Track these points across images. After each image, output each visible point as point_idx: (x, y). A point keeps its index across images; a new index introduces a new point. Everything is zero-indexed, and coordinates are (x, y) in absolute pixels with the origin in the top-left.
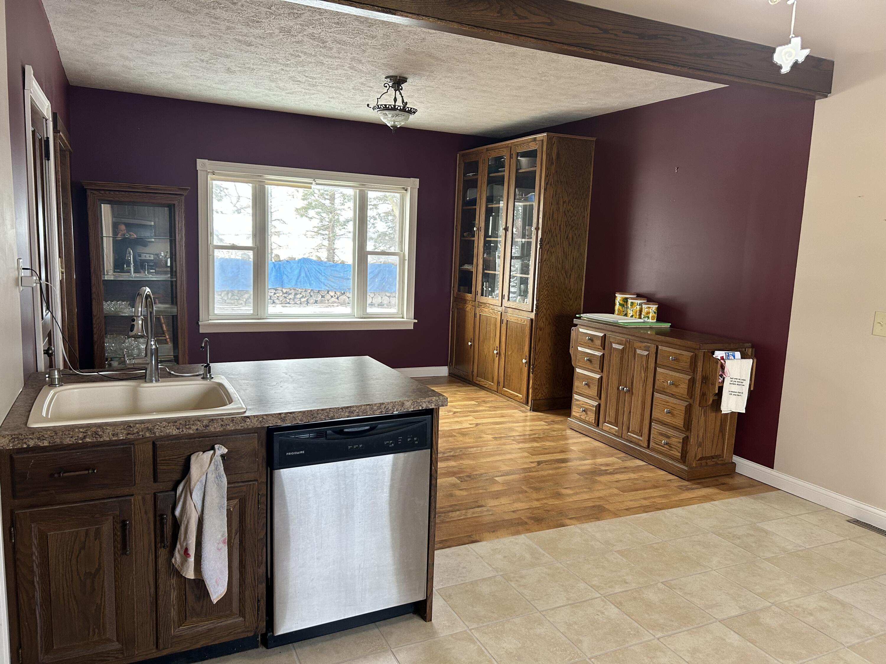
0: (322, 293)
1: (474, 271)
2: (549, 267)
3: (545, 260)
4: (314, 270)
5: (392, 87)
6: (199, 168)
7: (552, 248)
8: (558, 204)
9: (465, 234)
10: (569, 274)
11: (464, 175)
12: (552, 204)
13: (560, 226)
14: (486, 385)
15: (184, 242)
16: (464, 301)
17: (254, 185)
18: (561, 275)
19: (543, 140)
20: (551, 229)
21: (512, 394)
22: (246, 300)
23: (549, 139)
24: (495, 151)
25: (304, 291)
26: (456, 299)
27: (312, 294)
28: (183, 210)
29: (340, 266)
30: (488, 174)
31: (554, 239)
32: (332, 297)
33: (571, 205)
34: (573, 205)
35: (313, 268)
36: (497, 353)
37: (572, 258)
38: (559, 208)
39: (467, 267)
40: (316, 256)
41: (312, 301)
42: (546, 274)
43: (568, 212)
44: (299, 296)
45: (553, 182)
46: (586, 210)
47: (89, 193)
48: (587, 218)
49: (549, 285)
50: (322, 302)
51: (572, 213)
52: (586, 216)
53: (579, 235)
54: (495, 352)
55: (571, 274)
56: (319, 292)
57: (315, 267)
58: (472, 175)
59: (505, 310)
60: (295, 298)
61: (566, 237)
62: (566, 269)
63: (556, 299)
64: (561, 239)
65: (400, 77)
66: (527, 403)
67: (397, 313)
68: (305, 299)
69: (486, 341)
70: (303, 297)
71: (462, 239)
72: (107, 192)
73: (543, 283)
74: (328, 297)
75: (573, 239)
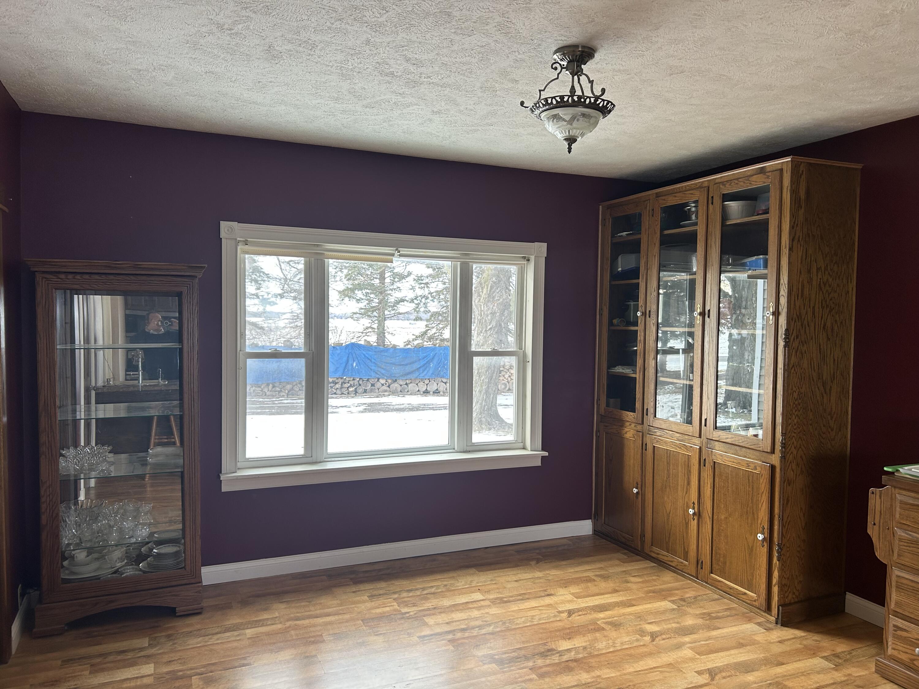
0: (372, 381)
1: (638, 376)
2: (798, 377)
3: (794, 366)
4: (363, 356)
5: (567, 68)
6: (223, 234)
7: (803, 345)
8: (809, 271)
9: (615, 321)
10: (829, 387)
11: (613, 236)
12: (800, 273)
13: (814, 307)
14: (672, 561)
15: (196, 353)
16: (621, 423)
17: (308, 259)
18: (817, 389)
19: (781, 170)
20: (800, 313)
21: (731, 588)
22: (288, 392)
23: (795, 167)
24: (675, 196)
25: (352, 379)
26: (602, 418)
27: (361, 382)
28: (195, 301)
29: (391, 351)
30: (662, 230)
31: (805, 331)
32: (383, 385)
33: (829, 273)
34: (831, 273)
35: (362, 355)
36: (694, 514)
37: (832, 360)
38: (811, 279)
39: (621, 370)
40: (365, 340)
41: (360, 390)
42: (794, 389)
43: (825, 285)
44: (346, 385)
45: (801, 238)
46: (851, 282)
47: (39, 277)
48: (852, 294)
49: (799, 407)
50: (371, 391)
51: (830, 286)
52: (851, 289)
53: (842, 322)
54: (691, 511)
55: (831, 387)
56: (368, 380)
57: (364, 352)
58: (627, 235)
59: (707, 443)
60: (341, 388)
61: (822, 326)
62: (824, 378)
63: (811, 430)
64: (815, 330)
65: (583, 47)
66: (768, 609)
67: (516, 442)
68: (354, 389)
69: (668, 489)
70: (351, 386)
71: (612, 328)
72: (70, 276)
73: (792, 404)
74: (378, 385)
75: (832, 330)
